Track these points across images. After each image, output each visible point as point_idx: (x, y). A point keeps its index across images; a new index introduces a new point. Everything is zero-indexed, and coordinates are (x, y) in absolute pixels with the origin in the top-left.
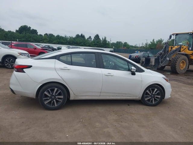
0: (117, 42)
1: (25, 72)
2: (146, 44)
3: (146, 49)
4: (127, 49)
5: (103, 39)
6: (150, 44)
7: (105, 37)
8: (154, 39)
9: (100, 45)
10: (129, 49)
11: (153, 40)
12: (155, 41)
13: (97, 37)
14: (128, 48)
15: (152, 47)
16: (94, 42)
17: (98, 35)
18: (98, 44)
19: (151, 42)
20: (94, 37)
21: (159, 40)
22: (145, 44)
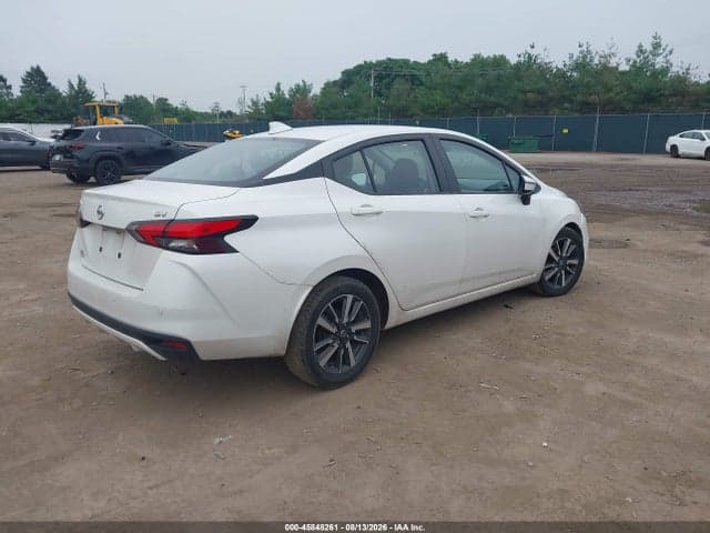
0: (127, 97)
1: (235, 251)
2: (255, 103)
3: (259, 119)
4: (185, 124)
5: (71, 86)
6: (268, 102)
7: (80, 80)
8: (279, 84)
9: (65, 113)
10: (193, 122)
11: (278, 89)
12: (286, 90)
13: (36, 78)
14: (190, 121)
15: (277, 113)
16: (34, 102)
17: (38, 67)
18: (50, 107)
19: (271, 94)
20: (24, 81)
21: (298, 86)
22: (250, 104)
